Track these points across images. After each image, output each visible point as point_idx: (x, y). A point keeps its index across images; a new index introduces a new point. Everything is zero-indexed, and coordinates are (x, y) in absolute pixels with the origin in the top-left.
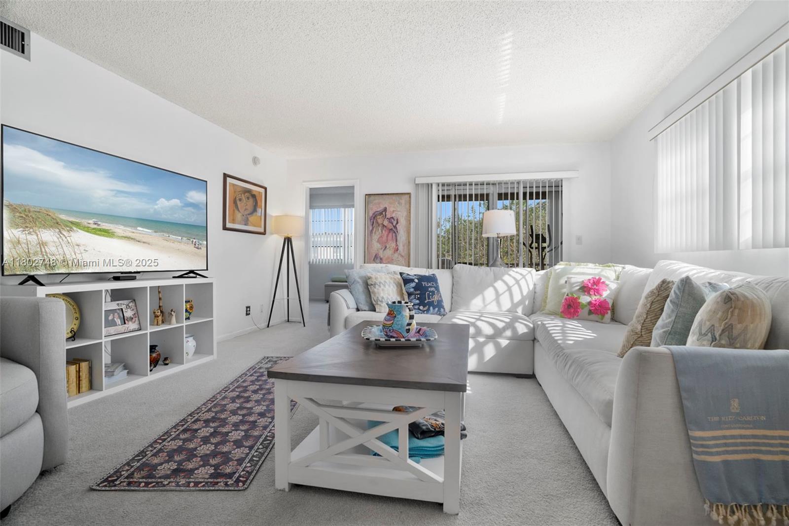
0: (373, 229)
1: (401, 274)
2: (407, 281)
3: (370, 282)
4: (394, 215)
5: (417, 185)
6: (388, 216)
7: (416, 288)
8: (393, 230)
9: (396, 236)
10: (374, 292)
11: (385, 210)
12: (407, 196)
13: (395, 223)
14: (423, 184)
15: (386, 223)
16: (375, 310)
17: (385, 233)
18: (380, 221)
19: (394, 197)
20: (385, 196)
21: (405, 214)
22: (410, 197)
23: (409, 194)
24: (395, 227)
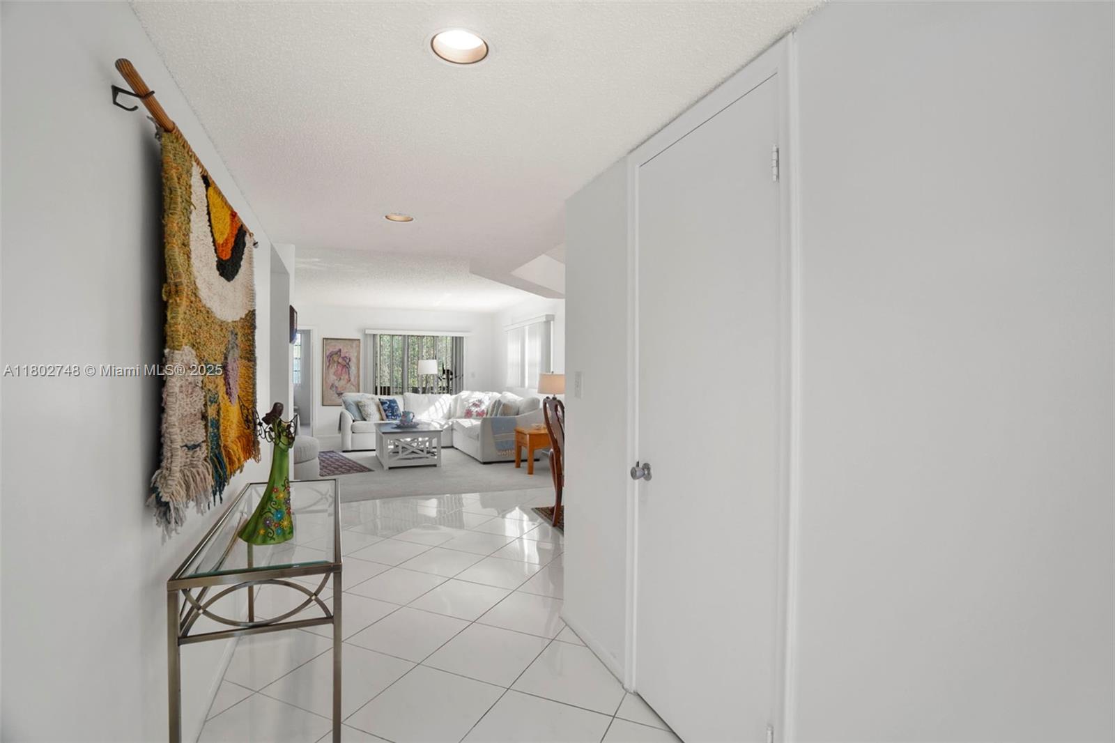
0: (329, 366)
1: (380, 399)
2: (383, 403)
3: (360, 404)
4: (347, 355)
5: (366, 335)
6: (342, 355)
7: (388, 407)
8: (346, 366)
9: (349, 371)
10: (364, 410)
11: (340, 351)
12: (357, 342)
13: (348, 361)
14: (370, 335)
15: (340, 360)
16: (365, 420)
17: (340, 368)
18: (336, 359)
19: (347, 342)
20: (339, 341)
21: (356, 354)
22: (360, 343)
23: (359, 340)
24: (348, 364)
